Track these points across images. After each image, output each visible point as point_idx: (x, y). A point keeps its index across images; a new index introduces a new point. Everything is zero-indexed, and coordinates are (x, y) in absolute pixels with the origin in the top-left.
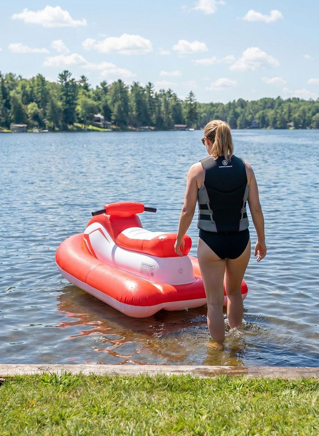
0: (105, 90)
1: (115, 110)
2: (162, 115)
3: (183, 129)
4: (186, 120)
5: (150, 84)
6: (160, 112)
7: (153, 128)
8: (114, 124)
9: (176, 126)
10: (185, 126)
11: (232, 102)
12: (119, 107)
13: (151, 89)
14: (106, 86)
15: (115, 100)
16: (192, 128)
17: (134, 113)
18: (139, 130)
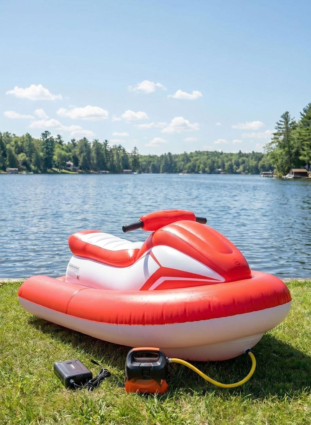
0: (75, 145)
1: (81, 160)
2: (114, 163)
3: (129, 173)
4: (132, 167)
5: (106, 141)
6: (113, 161)
7: (107, 172)
8: (81, 168)
9: (125, 170)
10: (131, 171)
11: (164, 154)
12: (84, 157)
13: (107, 145)
14: (75, 142)
15: (81, 152)
16: (135, 172)
17: (95, 161)
18: (98, 173)
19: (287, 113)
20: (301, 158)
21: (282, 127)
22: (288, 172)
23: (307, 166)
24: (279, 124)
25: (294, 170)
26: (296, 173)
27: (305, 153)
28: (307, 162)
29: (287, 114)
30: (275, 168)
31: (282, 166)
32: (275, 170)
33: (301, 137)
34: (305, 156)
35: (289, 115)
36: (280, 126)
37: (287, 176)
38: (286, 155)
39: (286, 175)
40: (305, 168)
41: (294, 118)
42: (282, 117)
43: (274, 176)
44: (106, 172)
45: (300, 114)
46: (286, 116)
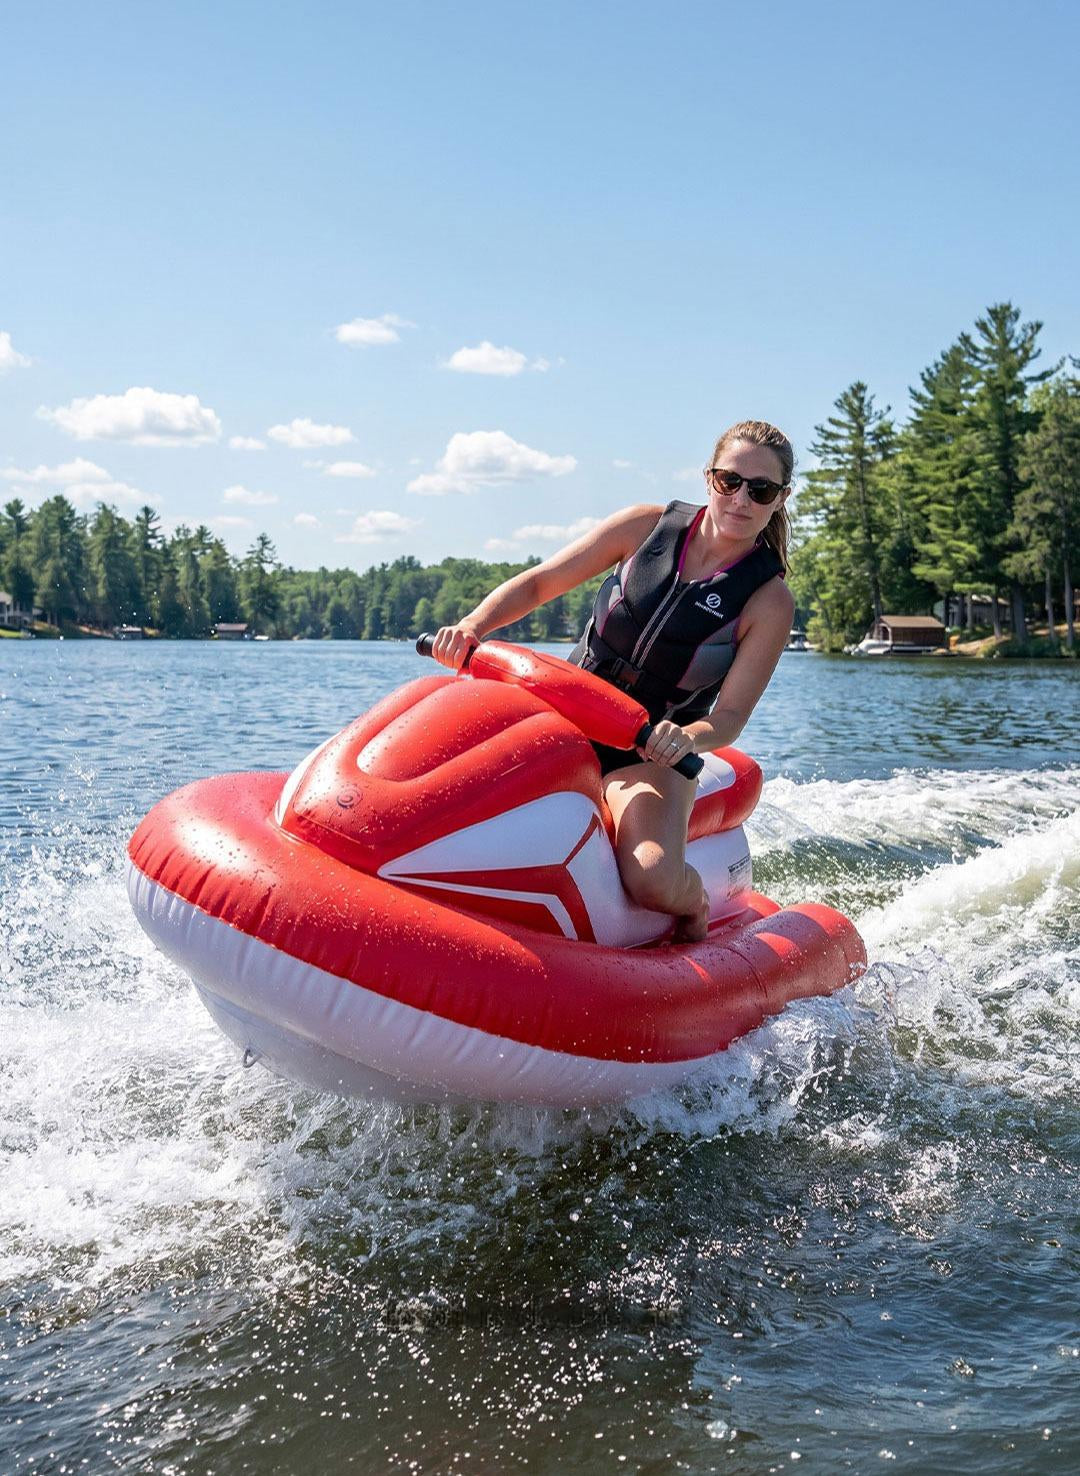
0: (21, 526)
1: (43, 580)
2: (180, 599)
3: (239, 636)
4: (249, 614)
5: (147, 510)
6: (173, 588)
7: (151, 632)
8: (42, 618)
9: (222, 626)
10: (243, 627)
11: (378, 567)
12: (57, 570)
13: (152, 526)
14: (24, 513)
15: (45, 553)
16: (263, 634)
17: (101, 592)
18: (112, 636)
19: (860, 388)
20: (920, 570)
21: (842, 444)
22: (866, 626)
23: (939, 608)
24: (830, 436)
25: (892, 621)
26: (899, 633)
27: (935, 549)
28: (941, 589)
29: (862, 394)
30: (814, 614)
31: (841, 606)
32: (813, 622)
33: (917, 488)
34: (934, 561)
35: (867, 395)
36: (830, 443)
37: (862, 646)
38: (857, 559)
39: (857, 642)
40: (933, 615)
41: (889, 408)
42: (839, 405)
43: (807, 645)
44: (143, 633)
45: (910, 394)
46: (855, 403)
